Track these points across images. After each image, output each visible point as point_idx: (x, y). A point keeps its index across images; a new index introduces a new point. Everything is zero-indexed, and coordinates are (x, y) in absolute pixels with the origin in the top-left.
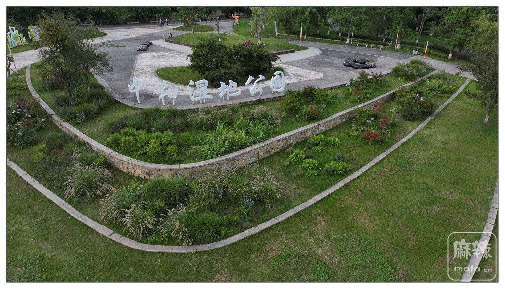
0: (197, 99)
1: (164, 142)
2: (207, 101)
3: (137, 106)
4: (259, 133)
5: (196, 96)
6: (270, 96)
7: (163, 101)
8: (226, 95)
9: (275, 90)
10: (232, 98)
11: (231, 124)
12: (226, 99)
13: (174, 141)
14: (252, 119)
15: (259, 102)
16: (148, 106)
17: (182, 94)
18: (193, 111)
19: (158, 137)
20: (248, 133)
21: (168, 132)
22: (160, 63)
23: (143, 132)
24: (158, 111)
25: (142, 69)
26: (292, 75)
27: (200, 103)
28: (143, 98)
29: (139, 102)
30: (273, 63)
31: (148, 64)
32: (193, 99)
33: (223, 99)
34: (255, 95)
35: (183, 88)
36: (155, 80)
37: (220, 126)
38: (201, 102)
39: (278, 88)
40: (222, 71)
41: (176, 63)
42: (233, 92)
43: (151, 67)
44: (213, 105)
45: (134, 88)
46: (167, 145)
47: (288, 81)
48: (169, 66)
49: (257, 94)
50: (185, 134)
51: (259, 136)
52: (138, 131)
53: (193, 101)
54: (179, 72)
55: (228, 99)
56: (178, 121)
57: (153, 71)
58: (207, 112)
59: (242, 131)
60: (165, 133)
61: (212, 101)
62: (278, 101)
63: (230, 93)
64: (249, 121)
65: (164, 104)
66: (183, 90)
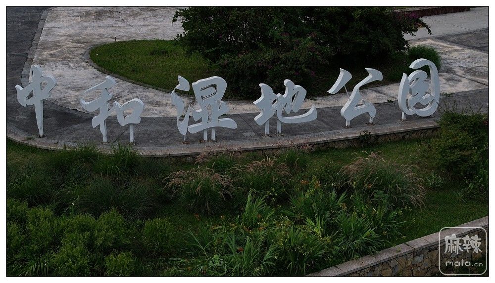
0: (194, 129)
1: (99, 242)
2: (222, 134)
3: (36, 143)
4: (361, 230)
5: (192, 121)
6: (397, 127)
7: (103, 130)
8: (273, 121)
9: (412, 111)
10: (290, 130)
11: (283, 200)
12: (273, 132)
13: (126, 241)
14: (345, 189)
15: (367, 143)
16: (63, 144)
17: (156, 113)
18: (181, 161)
19: (83, 228)
20: (330, 228)
21: (113, 216)
22: (101, 31)
23: (45, 212)
24: (88, 157)
25: (56, 45)
26: (460, 72)
27: (201, 140)
28: (53, 120)
29: (41, 133)
30: (407, 36)
31: (72, 32)
32: (183, 128)
33: (267, 131)
34: (356, 122)
35: (157, 99)
36: (85, 74)
37: (252, 205)
38: (205, 138)
39: (419, 106)
40: (266, 55)
41: (144, 30)
42: (292, 114)
43: (78, 42)
44: (238, 146)
45: (31, 95)
46: (107, 251)
47: (448, 89)
48: (125, 39)
49: (362, 120)
50: (158, 222)
51: (363, 237)
52: (34, 209)
53: (184, 133)
54: (152, 54)
55: (279, 130)
56: (141, 186)
57: (82, 51)
58: (220, 164)
59: (314, 220)
60: (105, 217)
61: (235, 135)
62: (418, 140)
63: (284, 114)
64: (334, 194)
65: (105, 140)
66: (157, 104)
